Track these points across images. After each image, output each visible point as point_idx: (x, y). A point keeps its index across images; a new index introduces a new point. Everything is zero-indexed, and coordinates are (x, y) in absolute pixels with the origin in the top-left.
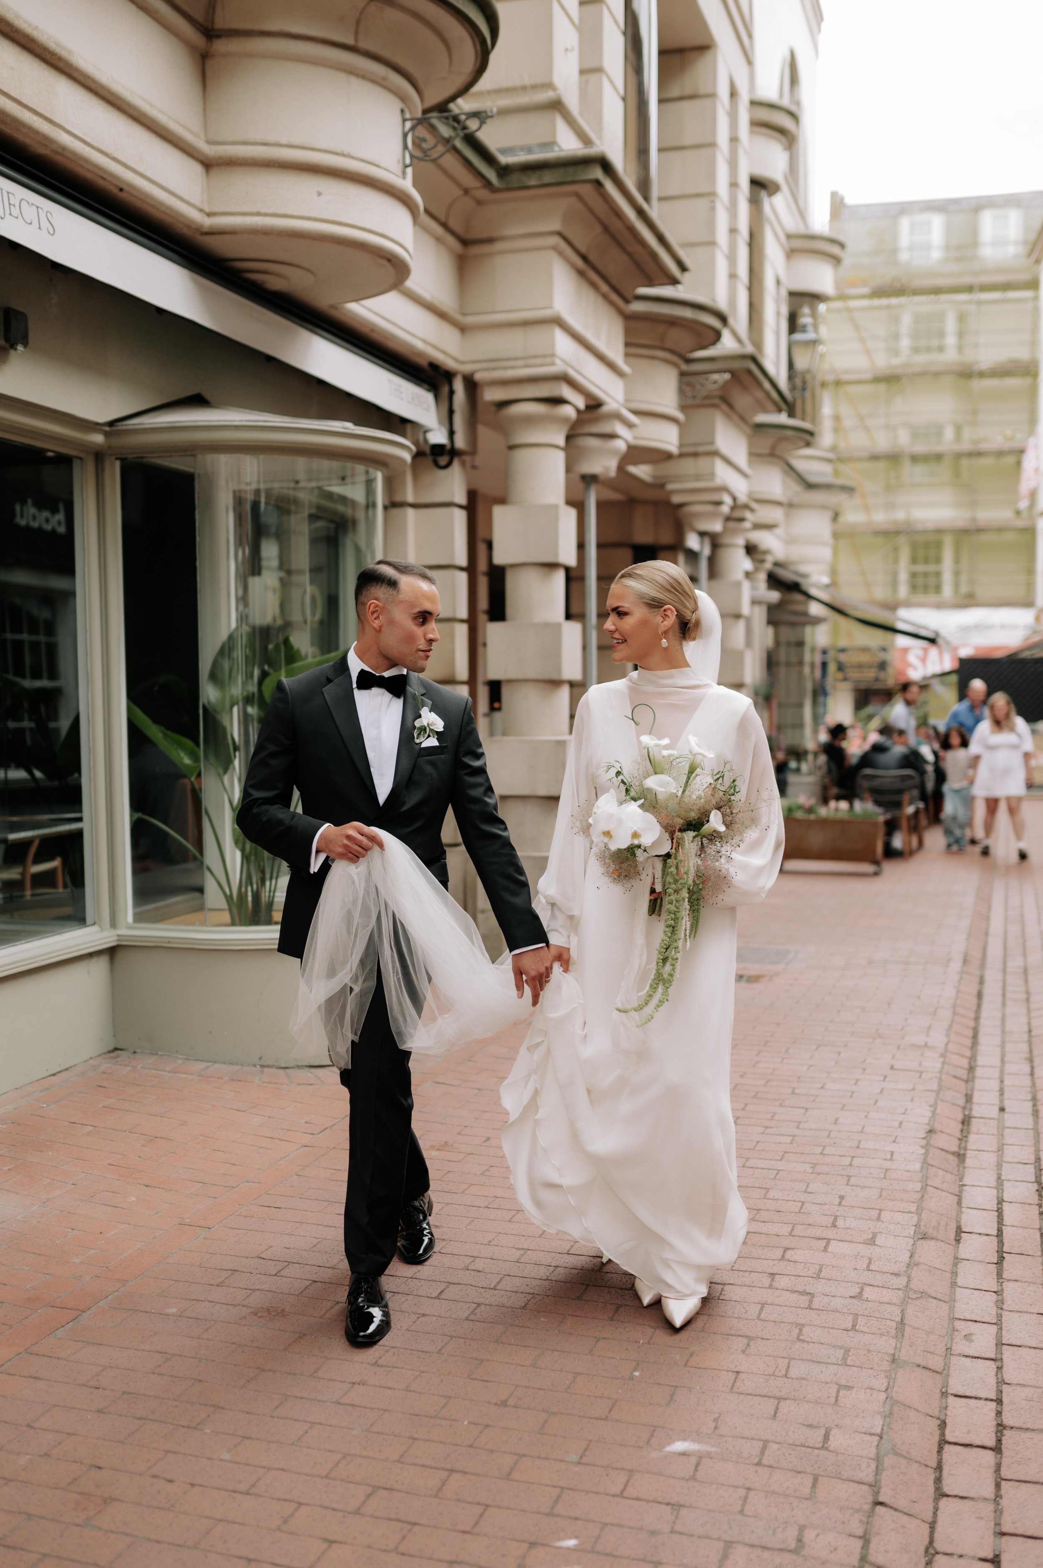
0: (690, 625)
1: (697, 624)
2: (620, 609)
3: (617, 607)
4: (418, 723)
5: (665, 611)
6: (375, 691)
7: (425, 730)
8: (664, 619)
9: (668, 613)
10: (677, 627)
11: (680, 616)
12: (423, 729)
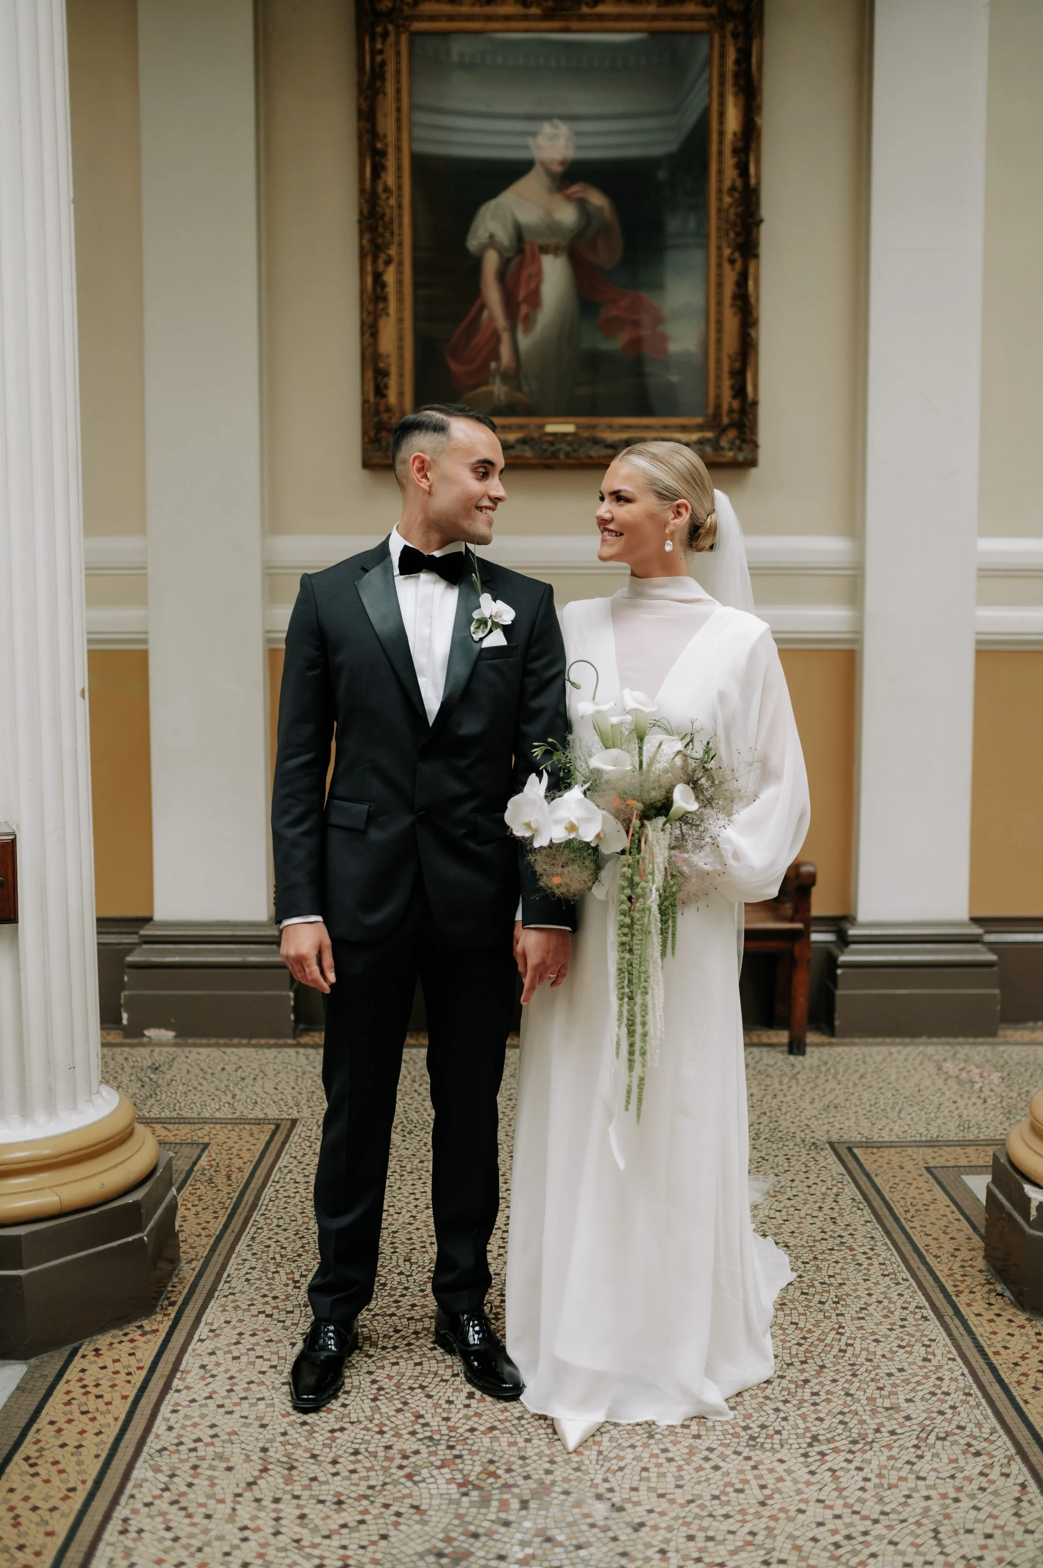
0: (702, 531)
1: (713, 530)
2: (622, 494)
3: (619, 491)
4: (476, 615)
5: (678, 506)
6: (424, 577)
7: (486, 624)
8: (675, 518)
9: (683, 510)
10: (686, 530)
11: (693, 517)
12: (483, 622)
